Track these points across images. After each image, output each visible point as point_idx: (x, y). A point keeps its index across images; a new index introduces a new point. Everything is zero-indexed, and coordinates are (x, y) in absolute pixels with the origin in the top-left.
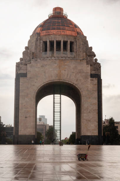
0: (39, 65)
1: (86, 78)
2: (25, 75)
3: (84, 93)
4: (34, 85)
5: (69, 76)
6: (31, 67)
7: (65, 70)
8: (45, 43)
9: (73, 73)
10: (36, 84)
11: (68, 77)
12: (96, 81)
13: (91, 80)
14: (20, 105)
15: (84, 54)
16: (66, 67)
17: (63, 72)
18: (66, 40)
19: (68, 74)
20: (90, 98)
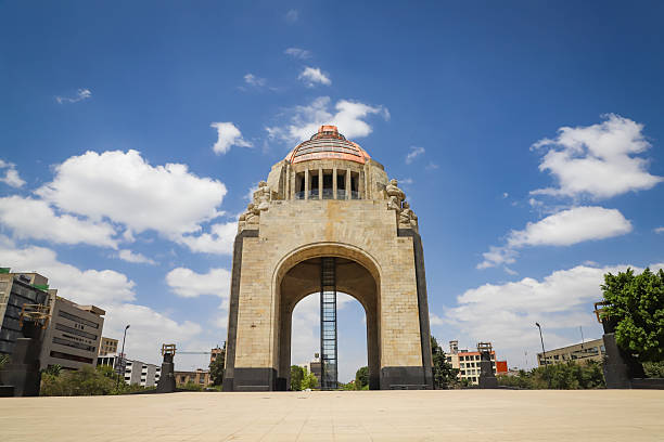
0: (285, 213)
1: (388, 237)
2: (254, 234)
3: (384, 271)
4: (273, 255)
5: (350, 233)
6: (268, 217)
7: (342, 222)
8: (301, 177)
9: (359, 226)
10: (277, 252)
11: (349, 236)
12: (409, 243)
13: (399, 241)
14: (240, 298)
15: (382, 192)
16: (343, 214)
17: (337, 225)
18: (342, 168)
19: (347, 231)
20: (398, 279)
